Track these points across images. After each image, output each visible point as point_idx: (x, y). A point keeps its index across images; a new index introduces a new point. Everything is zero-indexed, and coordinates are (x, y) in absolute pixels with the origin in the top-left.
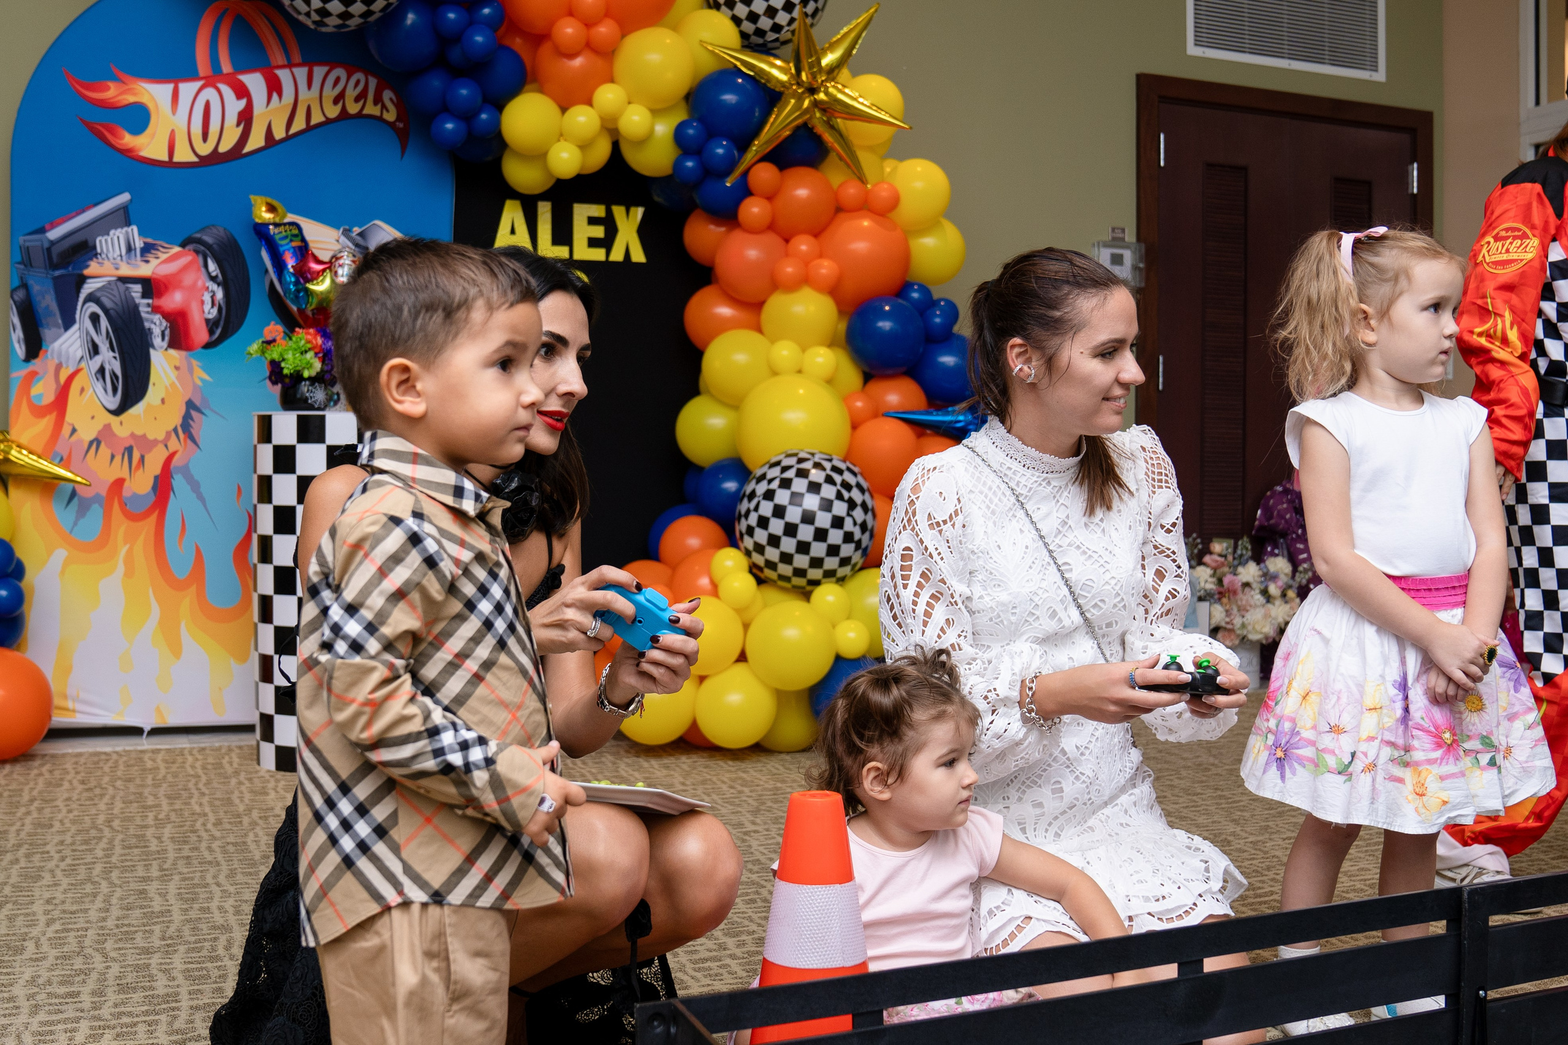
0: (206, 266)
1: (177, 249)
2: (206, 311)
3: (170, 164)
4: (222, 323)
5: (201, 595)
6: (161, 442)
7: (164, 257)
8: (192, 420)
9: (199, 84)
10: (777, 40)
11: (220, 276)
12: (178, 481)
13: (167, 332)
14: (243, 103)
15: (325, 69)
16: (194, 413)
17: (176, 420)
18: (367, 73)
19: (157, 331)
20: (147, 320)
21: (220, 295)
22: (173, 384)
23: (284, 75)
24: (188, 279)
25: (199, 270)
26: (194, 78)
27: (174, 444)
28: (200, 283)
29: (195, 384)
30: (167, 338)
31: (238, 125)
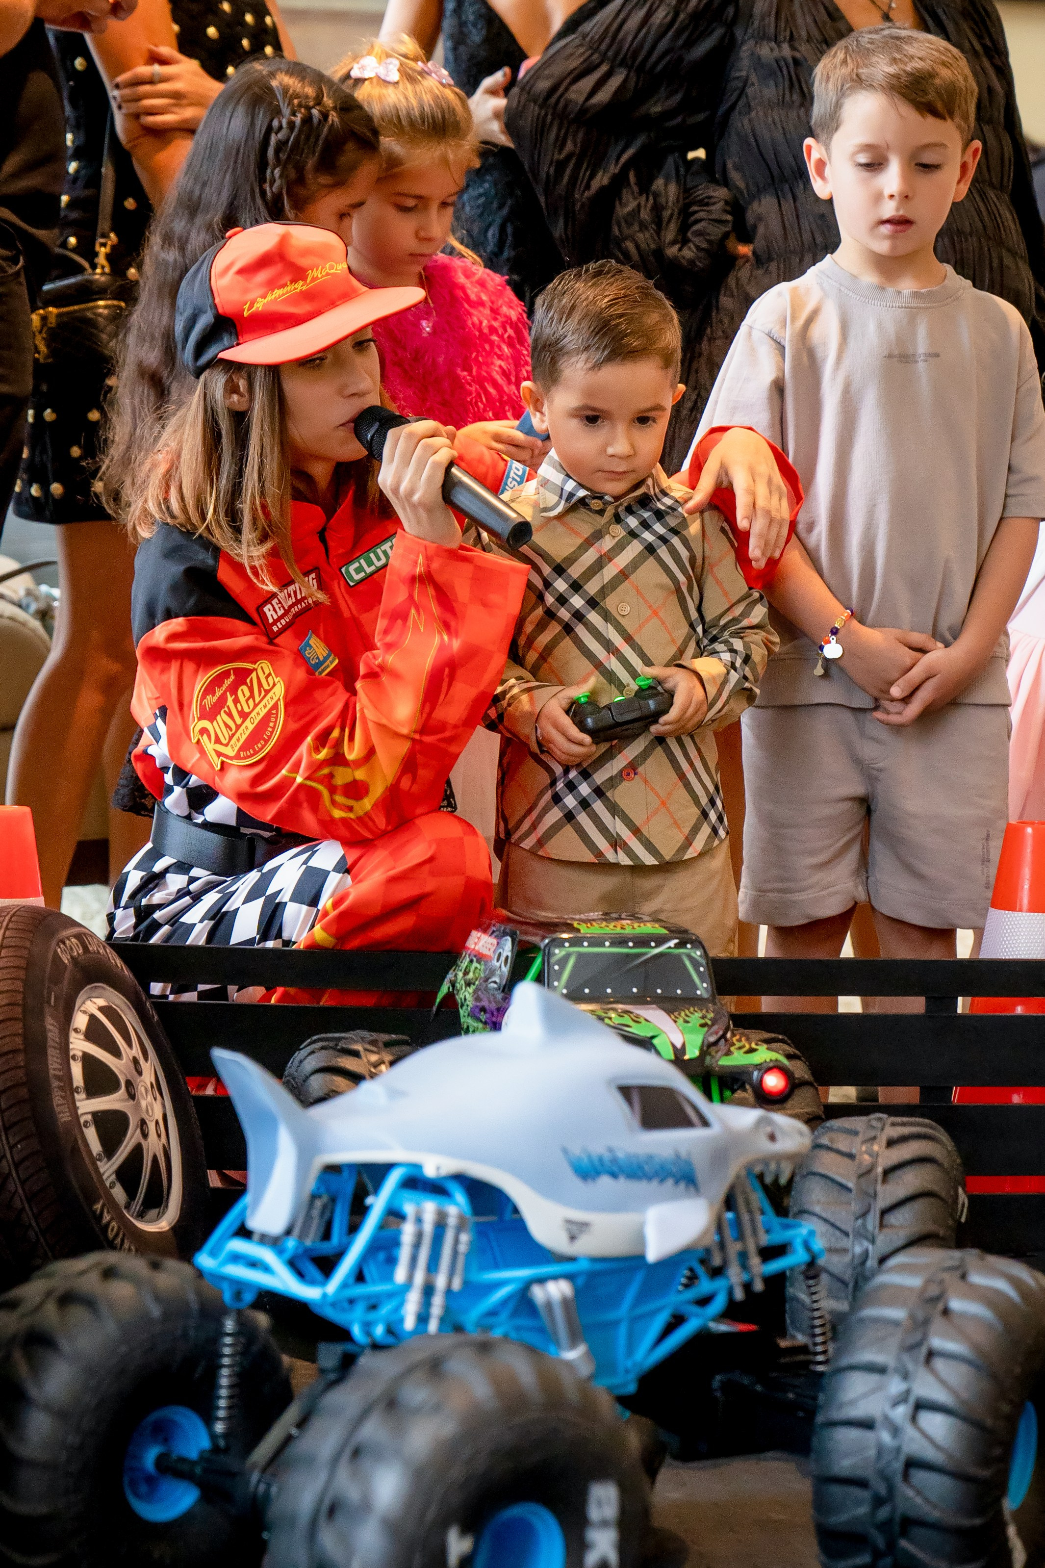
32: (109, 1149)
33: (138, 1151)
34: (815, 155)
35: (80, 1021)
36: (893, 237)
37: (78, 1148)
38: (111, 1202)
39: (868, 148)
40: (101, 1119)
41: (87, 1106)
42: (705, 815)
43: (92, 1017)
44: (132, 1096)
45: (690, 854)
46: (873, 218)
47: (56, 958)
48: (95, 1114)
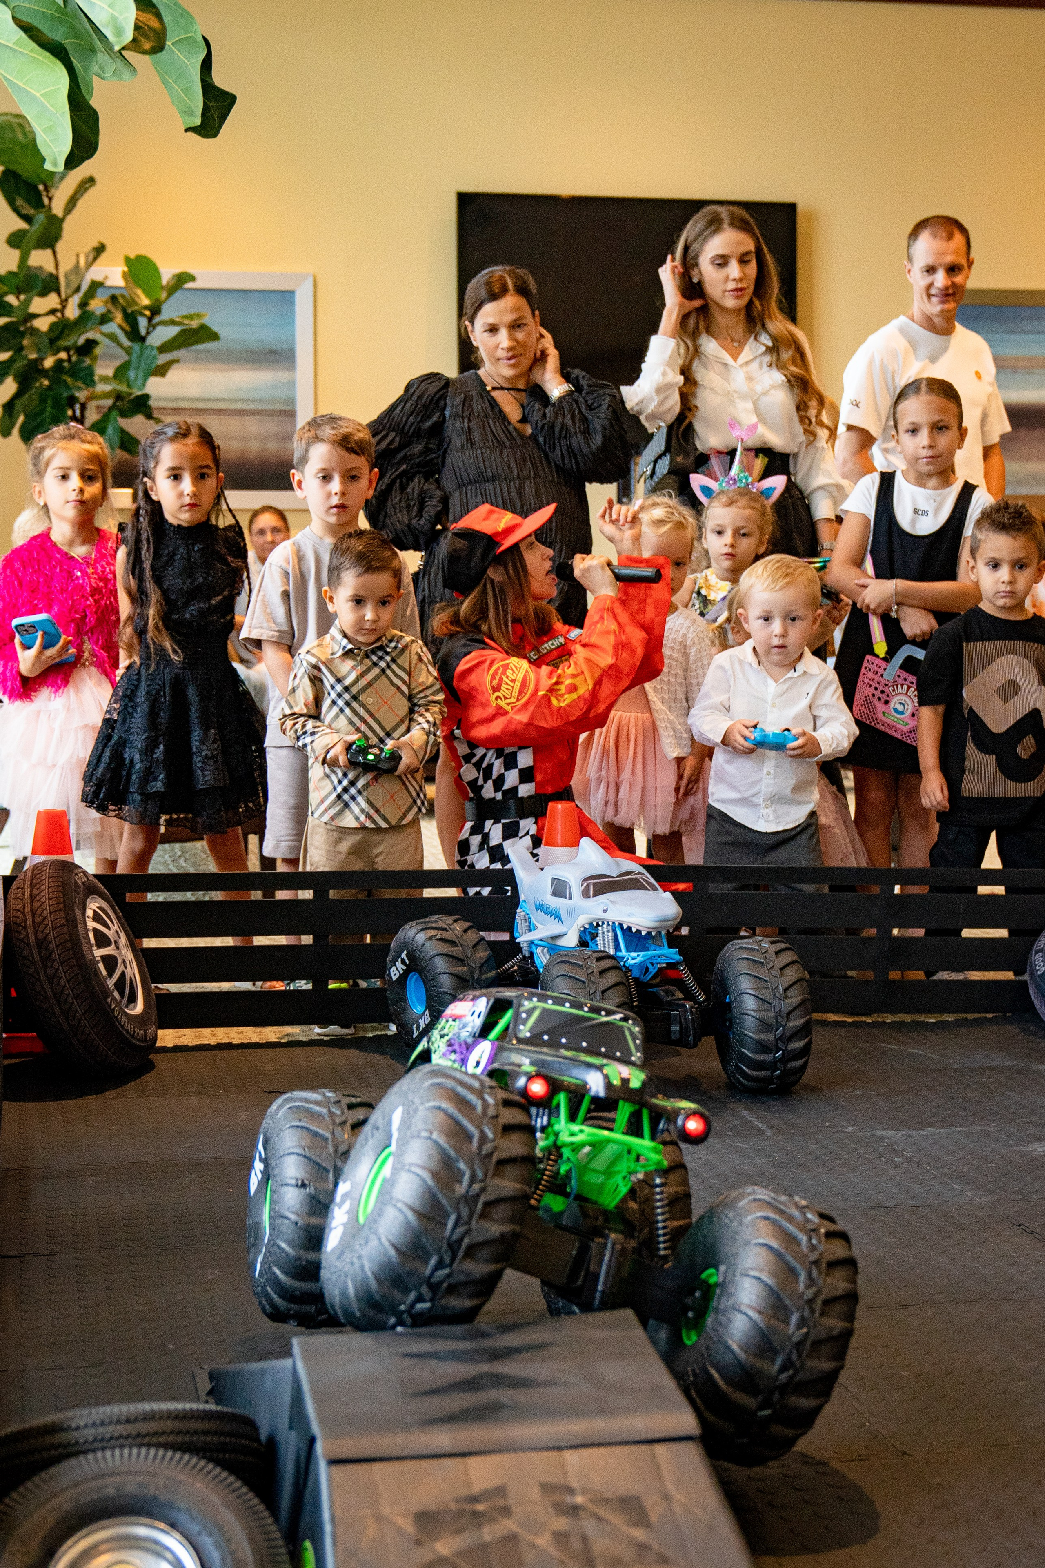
32: (110, 974)
33: (123, 974)
34: (297, 478)
35: (89, 913)
36: (338, 514)
37: (97, 972)
38: (114, 998)
39: (323, 470)
40: (104, 958)
41: (98, 953)
42: (415, 802)
43: (95, 911)
44: (118, 948)
45: (405, 822)
46: (327, 505)
47: (76, 883)
48: (102, 957)
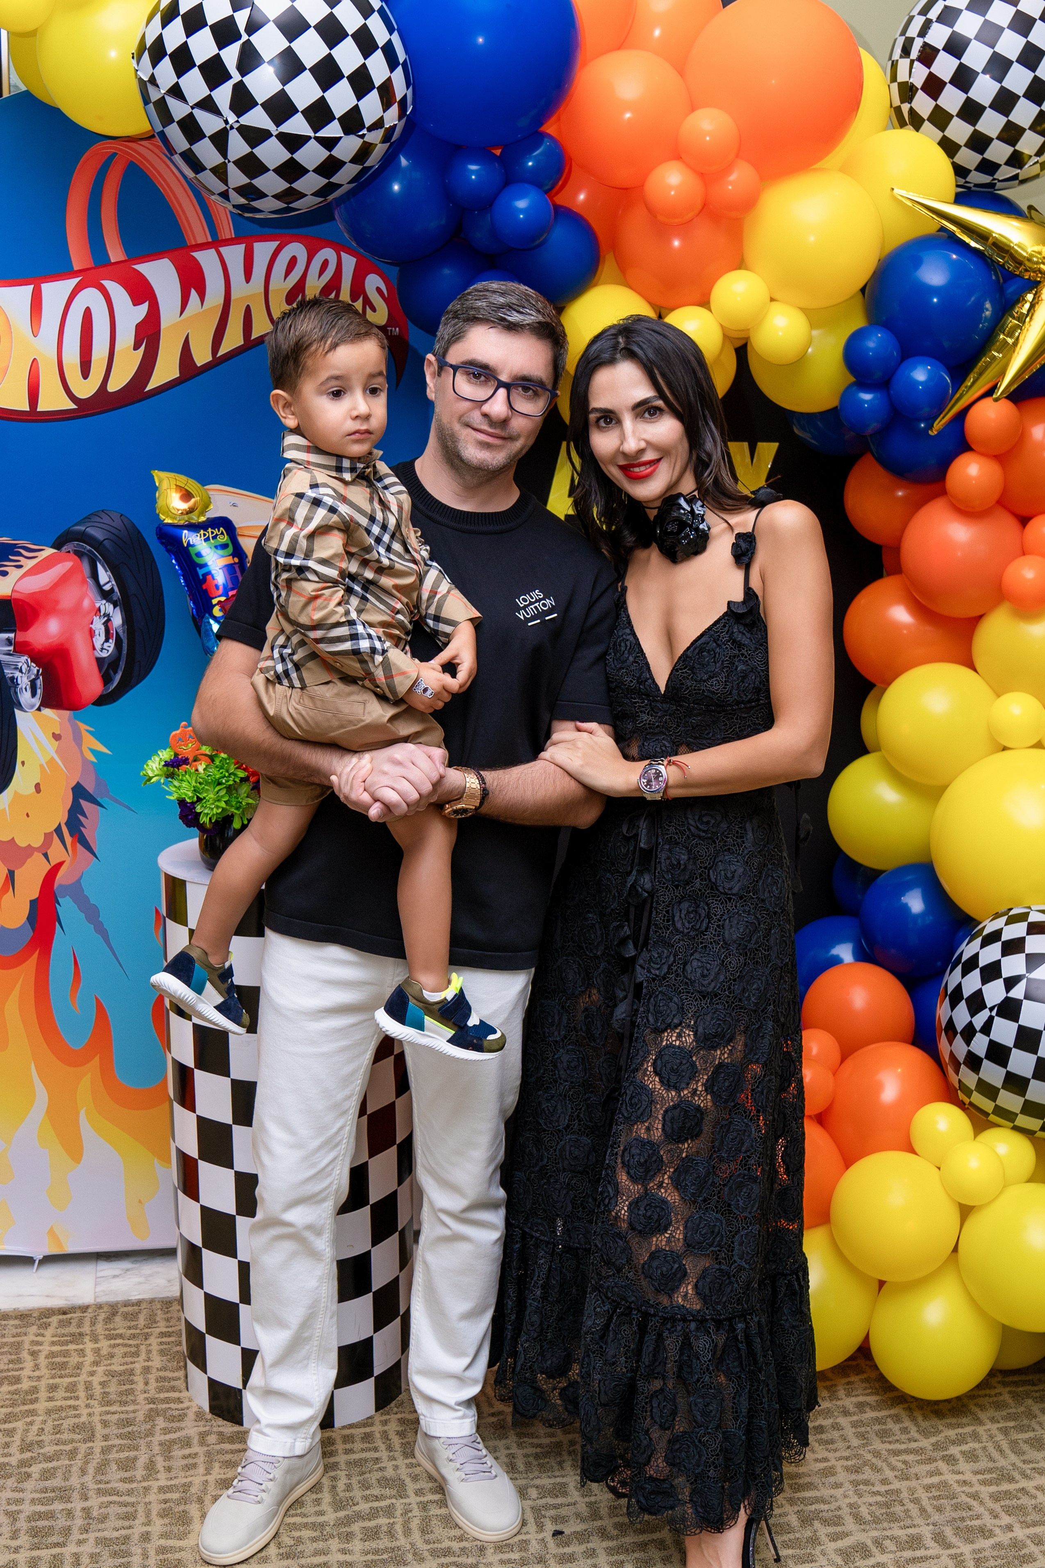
0: (95, 576)
1: (52, 551)
2: (98, 646)
3: (33, 416)
4: (122, 664)
5: (107, 1070)
6: (37, 849)
7: (29, 564)
8: (84, 815)
9: (73, 282)
10: (1015, 177)
11: (116, 589)
12: (66, 908)
13: (39, 682)
14: (143, 310)
15: (273, 245)
16: (84, 804)
17: (60, 816)
18: (339, 248)
19: (24, 681)
20: (8, 665)
21: (117, 620)
22: (51, 762)
23: (207, 259)
24: (68, 598)
25: (84, 581)
26: (67, 273)
27: (57, 852)
28: (86, 603)
29: (85, 760)
30: (39, 692)
31: (136, 347)
